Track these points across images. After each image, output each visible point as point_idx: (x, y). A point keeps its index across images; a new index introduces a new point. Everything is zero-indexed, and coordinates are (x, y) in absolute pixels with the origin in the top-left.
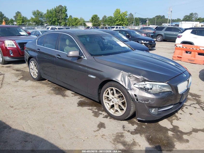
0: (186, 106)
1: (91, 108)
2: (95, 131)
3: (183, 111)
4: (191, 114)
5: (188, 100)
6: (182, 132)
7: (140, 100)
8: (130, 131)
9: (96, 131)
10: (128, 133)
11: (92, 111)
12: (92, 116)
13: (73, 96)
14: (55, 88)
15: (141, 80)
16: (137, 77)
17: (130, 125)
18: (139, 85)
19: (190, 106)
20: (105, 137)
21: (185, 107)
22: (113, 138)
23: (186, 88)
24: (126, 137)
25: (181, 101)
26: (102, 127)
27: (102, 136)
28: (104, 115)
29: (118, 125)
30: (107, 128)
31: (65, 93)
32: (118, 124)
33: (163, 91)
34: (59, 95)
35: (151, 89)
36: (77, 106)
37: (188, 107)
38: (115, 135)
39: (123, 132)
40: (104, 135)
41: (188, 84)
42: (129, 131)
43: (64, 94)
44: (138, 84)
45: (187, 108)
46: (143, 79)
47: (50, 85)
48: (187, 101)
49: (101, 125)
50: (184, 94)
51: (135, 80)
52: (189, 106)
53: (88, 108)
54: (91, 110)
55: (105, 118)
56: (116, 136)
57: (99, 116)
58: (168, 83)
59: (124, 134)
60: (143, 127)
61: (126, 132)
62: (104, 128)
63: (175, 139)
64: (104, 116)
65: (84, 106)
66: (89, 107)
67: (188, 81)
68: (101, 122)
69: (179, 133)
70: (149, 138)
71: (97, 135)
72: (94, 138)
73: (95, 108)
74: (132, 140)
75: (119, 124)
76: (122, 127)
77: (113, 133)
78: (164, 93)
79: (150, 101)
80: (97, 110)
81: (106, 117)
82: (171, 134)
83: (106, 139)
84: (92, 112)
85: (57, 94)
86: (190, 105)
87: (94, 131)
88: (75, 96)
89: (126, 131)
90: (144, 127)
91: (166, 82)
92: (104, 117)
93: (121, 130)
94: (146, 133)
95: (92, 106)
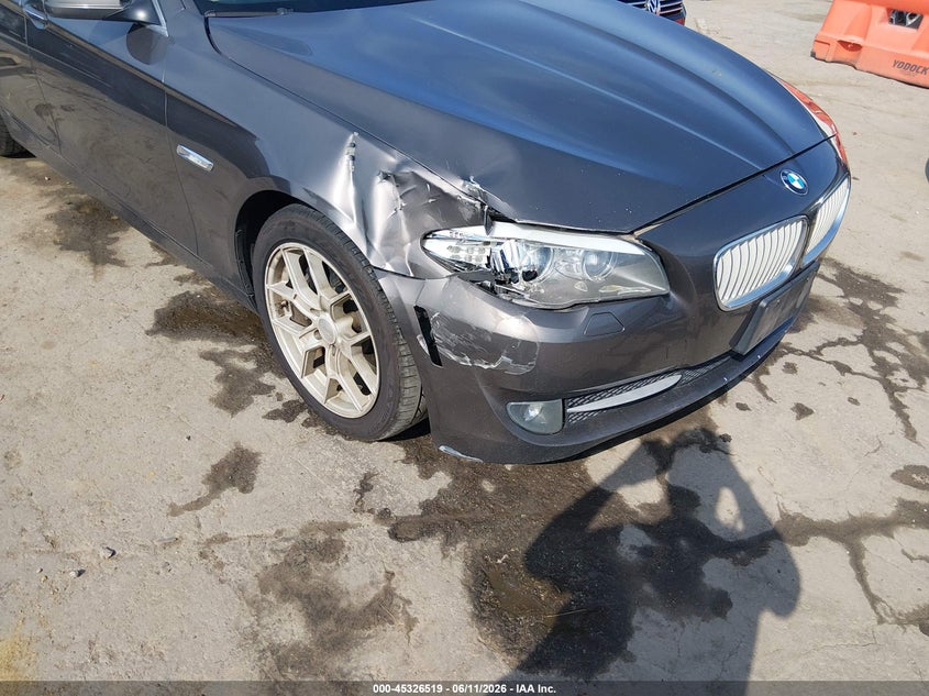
0: (790, 358)
1: (221, 347)
2: (175, 511)
3: (762, 388)
4: (802, 411)
5: (815, 317)
6: (709, 533)
7: (448, 347)
8: (396, 513)
9: (188, 507)
10: (376, 527)
11: (219, 370)
12: (206, 399)
13: (150, 265)
14: (78, 207)
15: (467, 214)
16: (446, 188)
17: (413, 469)
18: (453, 244)
19: (815, 354)
20: (221, 552)
21: (782, 362)
22: (270, 560)
23: (789, 269)
24: (353, 559)
25: (739, 349)
26: (232, 483)
27: (210, 542)
28: (280, 397)
29: (339, 471)
30: (258, 492)
31: (117, 239)
32: (341, 462)
33: (608, 291)
34: (78, 250)
35: (530, 276)
36: (147, 333)
37: (803, 363)
38: (287, 540)
39: (350, 519)
40: (223, 539)
41: (806, 246)
42: (384, 515)
43: (109, 247)
44: (451, 239)
45: (791, 368)
46: (482, 205)
47: (59, 187)
48: (810, 320)
49: (236, 471)
50: (763, 304)
51: (432, 208)
52: (808, 354)
53: (208, 345)
54: (218, 363)
55: (279, 423)
56: (295, 548)
57: (251, 401)
58: (646, 243)
59: (347, 536)
60: (482, 490)
61: (367, 520)
62: (243, 490)
63: (647, 588)
64: (279, 406)
65: (189, 336)
66: (217, 338)
67: (810, 219)
68: (244, 446)
69: (683, 543)
70: (490, 566)
71: (177, 535)
72: (156, 554)
73: (247, 348)
74: (381, 576)
75: (344, 466)
76: (355, 485)
77: (280, 528)
78: (605, 308)
79: (504, 358)
80: (250, 366)
81: (287, 413)
82: (633, 548)
83: (220, 565)
84: (218, 379)
85: (68, 248)
86: (819, 350)
87: (172, 506)
88: (164, 263)
89: (371, 511)
90: (488, 486)
91: (637, 233)
92: (276, 411)
93: (339, 506)
94: (484, 532)
95: (235, 334)
